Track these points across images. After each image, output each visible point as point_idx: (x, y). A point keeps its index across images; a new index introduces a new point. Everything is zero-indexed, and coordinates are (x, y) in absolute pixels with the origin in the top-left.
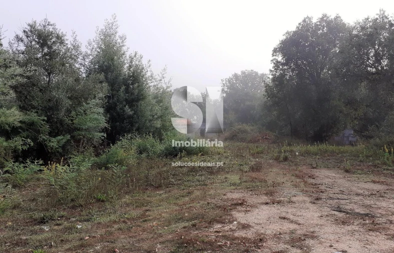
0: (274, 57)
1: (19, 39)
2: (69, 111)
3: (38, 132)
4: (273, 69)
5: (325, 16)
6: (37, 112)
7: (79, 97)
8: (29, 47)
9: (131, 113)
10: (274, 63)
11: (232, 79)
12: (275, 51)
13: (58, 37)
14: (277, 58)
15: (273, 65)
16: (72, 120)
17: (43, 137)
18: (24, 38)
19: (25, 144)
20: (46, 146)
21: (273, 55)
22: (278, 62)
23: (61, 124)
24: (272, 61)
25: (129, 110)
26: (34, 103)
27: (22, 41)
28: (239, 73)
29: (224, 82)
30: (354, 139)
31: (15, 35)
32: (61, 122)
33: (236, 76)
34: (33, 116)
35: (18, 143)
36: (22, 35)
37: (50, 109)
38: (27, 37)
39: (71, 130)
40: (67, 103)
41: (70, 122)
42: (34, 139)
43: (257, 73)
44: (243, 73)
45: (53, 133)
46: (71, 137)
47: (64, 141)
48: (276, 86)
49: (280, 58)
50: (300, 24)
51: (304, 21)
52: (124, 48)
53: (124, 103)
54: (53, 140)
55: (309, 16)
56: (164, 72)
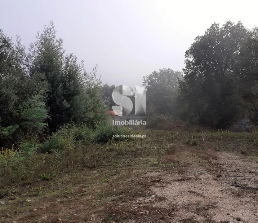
0: (187, 58)
2: (17, 105)
4: (186, 69)
5: (229, 22)
7: (24, 93)
9: (68, 106)
10: (187, 63)
11: (152, 76)
12: (187, 53)
13: (5, 42)
14: (189, 59)
15: (185, 65)
16: (20, 113)
21: (186, 57)
22: (190, 62)
24: (185, 61)
25: (67, 104)
28: (158, 71)
29: (146, 79)
30: (250, 127)
32: (11, 114)
33: (155, 73)
39: (19, 120)
40: (15, 98)
41: (18, 114)
43: (172, 71)
44: (161, 71)
45: (5, 124)
46: (19, 126)
47: (14, 130)
48: (188, 83)
49: (191, 59)
50: (208, 30)
51: (212, 27)
52: (61, 51)
53: (62, 97)
54: (5, 129)
55: (216, 23)
56: (95, 71)
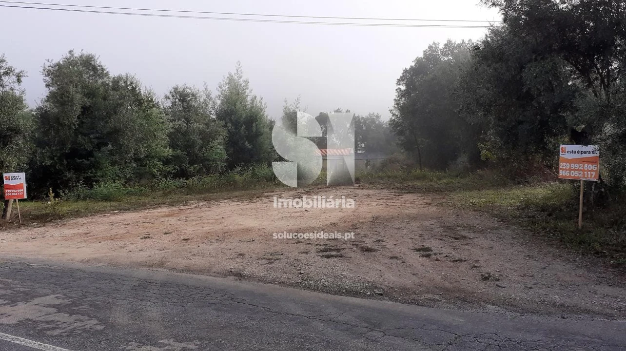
0: (399, 86)
1: (167, 98)
2: (201, 148)
3: (182, 162)
5: (449, 42)
6: (181, 149)
7: (207, 138)
8: (174, 104)
9: (250, 147)
13: (193, 95)
16: (203, 154)
17: (186, 165)
18: (171, 97)
19: (174, 169)
20: (187, 171)
22: (401, 91)
23: (196, 157)
24: (396, 90)
25: (248, 145)
26: (179, 143)
27: (169, 98)
31: (164, 95)
32: (196, 155)
34: (179, 152)
35: (170, 168)
36: (168, 94)
37: (189, 146)
38: (173, 96)
39: (204, 160)
40: (200, 142)
41: (202, 155)
42: (180, 167)
45: (191, 163)
46: (203, 165)
47: (198, 168)
51: (430, 47)
52: (247, 91)
53: (245, 139)
54: (191, 167)
55: (436, 42)
56: (297, 102)
